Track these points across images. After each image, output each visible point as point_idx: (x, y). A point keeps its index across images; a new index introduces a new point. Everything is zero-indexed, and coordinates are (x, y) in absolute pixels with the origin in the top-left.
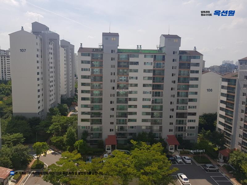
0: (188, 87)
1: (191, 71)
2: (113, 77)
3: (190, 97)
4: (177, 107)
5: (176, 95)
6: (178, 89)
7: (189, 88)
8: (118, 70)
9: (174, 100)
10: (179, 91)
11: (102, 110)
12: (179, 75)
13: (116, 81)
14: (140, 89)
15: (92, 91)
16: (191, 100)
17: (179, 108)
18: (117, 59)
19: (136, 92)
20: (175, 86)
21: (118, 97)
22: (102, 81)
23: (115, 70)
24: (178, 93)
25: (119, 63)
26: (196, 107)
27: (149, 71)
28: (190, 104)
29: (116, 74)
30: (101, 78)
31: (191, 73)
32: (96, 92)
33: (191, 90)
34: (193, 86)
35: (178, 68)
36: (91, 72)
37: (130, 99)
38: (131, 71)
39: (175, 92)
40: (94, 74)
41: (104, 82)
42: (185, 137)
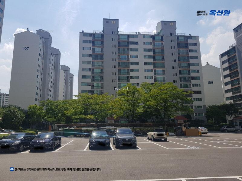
0: (189, 65)
1: (189, 50)
2: (114, 56)
3: (193, 75)
4: (181, 85)
5: (178, 73)
6: (179, 68)
7: (191, 67)
8: (119, 49)
9: (177, 78)
10: (180, 69)
11: (103, 88)
12: (179, 54)
13: (117, 60)
14: (141, 67)
15: (93, 70)
16: (194, 78)
17: (183, 86)
18: (117, 39)
19: (137, 70)
20: (176, 64)
21: (120, 75)
22: (103, 60)
23: (116, 50)
24: (180, 71)
25: (119, 43)
26: (200, 85)
27: (149, 50)
28: (193, 82)
29: (117, 52)
30: (102, 57)
31: (190, 52)
32: (97, 70)
33: (192, 68)
34: (193, 64)
35: (177, 47)
36: (92, 51)
37: (132, 77)
38: (131, 50)
39: (177, 71)
40: (95, 52)
41: (105, 60)
42: (193, 117)
